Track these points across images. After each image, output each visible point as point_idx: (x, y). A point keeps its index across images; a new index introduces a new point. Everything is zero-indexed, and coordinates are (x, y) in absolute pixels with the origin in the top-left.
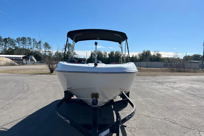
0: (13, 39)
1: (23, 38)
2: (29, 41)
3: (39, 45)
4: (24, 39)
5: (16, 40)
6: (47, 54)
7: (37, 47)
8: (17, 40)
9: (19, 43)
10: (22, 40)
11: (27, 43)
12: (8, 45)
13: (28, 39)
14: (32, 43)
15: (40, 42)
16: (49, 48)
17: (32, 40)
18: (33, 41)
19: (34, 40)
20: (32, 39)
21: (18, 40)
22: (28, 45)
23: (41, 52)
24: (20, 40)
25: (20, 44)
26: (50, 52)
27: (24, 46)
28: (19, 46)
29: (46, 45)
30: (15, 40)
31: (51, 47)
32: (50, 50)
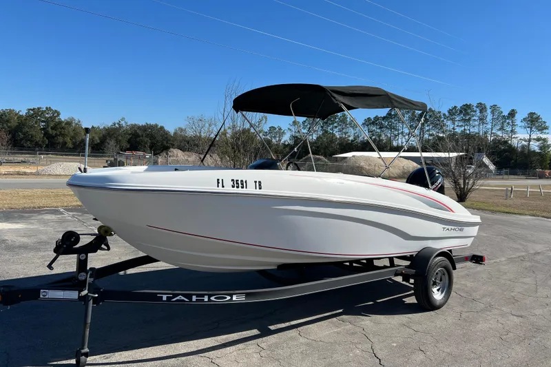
0: (439, 112)
1: (464, 105)
2: (481, 112)
3: (508, 123)
4: (466, 109)
5: (447, 114)
6: (535, 146)
7: (502, 129)
8: (449, 112)
9: (453, 121)
10: (461, 112)
11: (474, 118)
12: (427, 128)
13: (477, 107)
14: (489, 117)
15: (512, 114)
16: (542, 128)
17: (489, 111)
18: (493, 112)
19: (494, 108)
20: (488, 107)
21: (452, 112)
22: (477, 123)
23: (514, 143)
24: (456, 112)
25: (456, 123)
26: (545, 140)
27: (466, 128)
28: (454, 129)
29: (533, 121)
30: (444, 115)
31: (547, 124)
32: (543, 136)
